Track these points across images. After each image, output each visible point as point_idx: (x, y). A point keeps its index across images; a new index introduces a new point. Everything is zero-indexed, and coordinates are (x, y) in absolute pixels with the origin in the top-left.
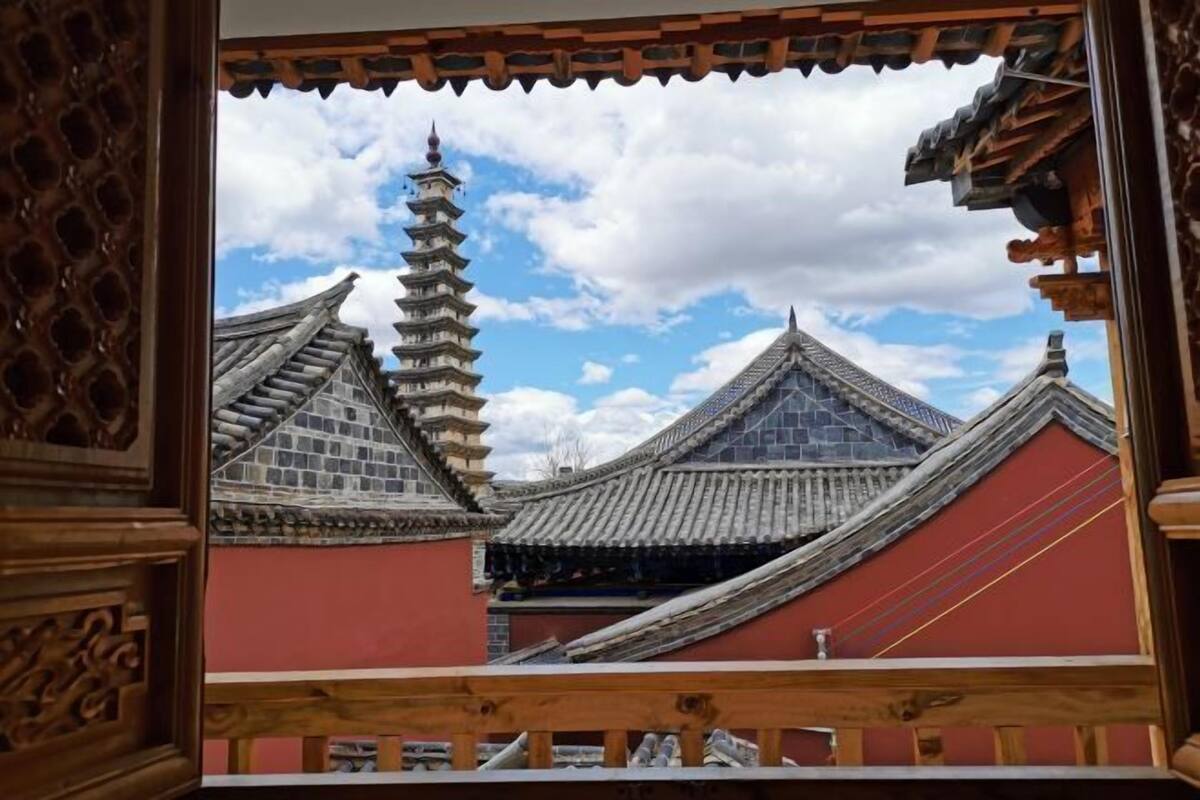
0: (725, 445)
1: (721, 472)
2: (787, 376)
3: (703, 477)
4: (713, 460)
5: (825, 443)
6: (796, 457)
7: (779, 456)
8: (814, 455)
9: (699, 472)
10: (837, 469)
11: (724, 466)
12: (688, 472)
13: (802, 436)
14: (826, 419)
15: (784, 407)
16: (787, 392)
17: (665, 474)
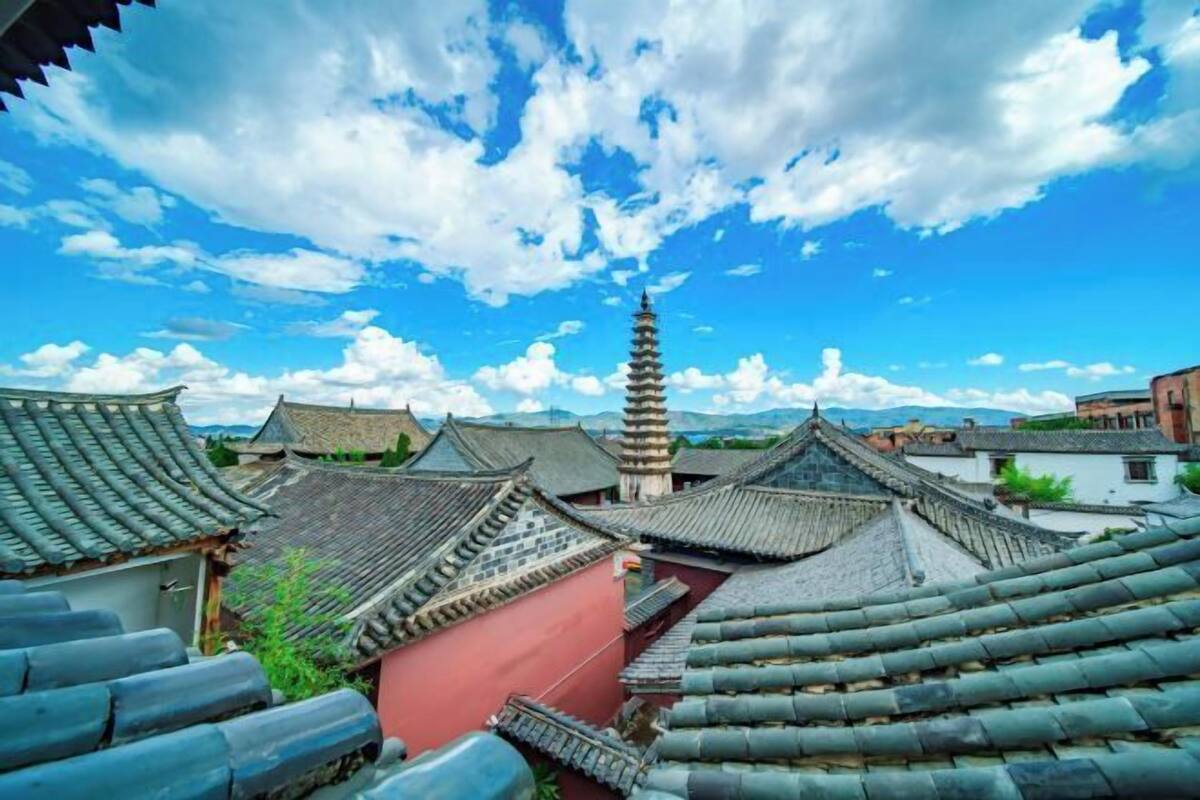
0: (773, 479)
1: (770, 493)
2: (810, 443)
3: (761, 495)
4: (767, 485)
5: (833, 483)
6: (815, 489)
7: (804, 488)
8: (825, 489)
9: (758, 492)
10: (840, 499)
11: (772, 489)
12: (752, 491)
13: (818, 478)
14: (833, 469)
15: (809, 460)
16: (809, 453)
17: (740, 490)
